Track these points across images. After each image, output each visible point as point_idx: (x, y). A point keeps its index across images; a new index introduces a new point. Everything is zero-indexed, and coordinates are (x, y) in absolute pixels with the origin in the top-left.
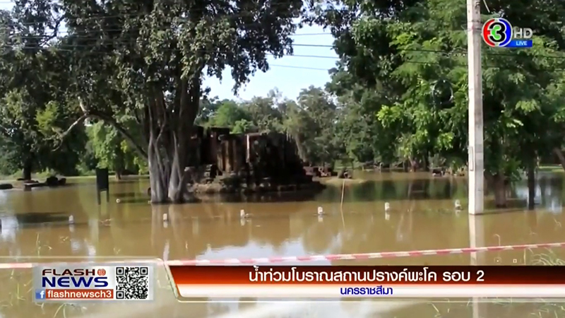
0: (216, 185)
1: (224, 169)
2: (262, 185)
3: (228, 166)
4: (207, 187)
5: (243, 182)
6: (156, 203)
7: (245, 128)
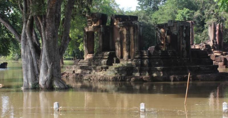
0: (110, 73)
1: (122, 57)
2: (155, 75)
3: (126, 54)
4: (101, 74)
5: (136, 71)
6: (27, 89)
7: (187, 17)
